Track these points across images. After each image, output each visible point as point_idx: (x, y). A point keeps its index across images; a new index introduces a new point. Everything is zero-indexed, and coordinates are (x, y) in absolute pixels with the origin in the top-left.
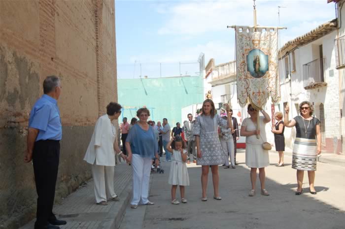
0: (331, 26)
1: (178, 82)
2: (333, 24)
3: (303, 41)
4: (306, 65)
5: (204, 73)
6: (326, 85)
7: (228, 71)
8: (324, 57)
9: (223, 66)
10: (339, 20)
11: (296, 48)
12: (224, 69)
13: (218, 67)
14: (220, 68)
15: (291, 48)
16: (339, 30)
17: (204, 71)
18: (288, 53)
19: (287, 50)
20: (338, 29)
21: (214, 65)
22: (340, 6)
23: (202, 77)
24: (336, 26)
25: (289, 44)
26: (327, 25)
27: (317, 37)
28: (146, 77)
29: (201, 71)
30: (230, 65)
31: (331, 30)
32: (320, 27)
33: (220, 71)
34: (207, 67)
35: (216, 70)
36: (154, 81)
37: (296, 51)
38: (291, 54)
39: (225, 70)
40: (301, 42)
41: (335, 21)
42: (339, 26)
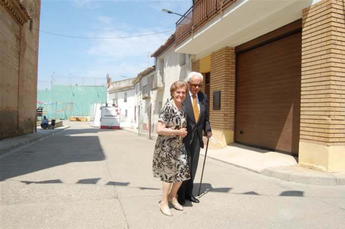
2: (153, 68)
3: (143, 75)
4: (144, 87)
6: (150, 98)
9: (116, 82)
11: (142, 77)
13: (113, 83)
14: (114, 83)
17: (108, 84)
19: (139, 78)
20: (155, 70)
25: (139, 75)
26: (150, 68)
28: (77, 85)
31: (153, 71)
32: (148, 69)
33: (114, 85)
34: (109, 82)
38: (141, 80)
41: (154, 66)
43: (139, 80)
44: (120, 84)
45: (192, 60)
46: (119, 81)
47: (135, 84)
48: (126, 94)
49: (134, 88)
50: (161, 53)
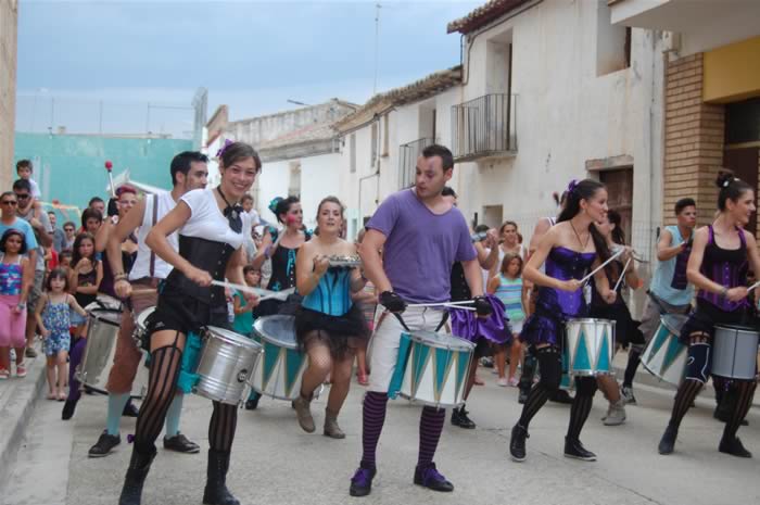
0: (451, 78)
1: (142, 149)
2: (455, 75)
3: (402, 98)
4: (406, 145)
5: (205, 134)
7: (257, 136)
8: (437, 136)
9: (247, 123)
10: (465, 68)
11: (392, 108)
12: (248, 131)
13: (236, 124)
14: (240, 128)
15: (381, 107)
16: (465, 87)
17: (205, 130)
18: (377, 116)
19: (375, 110)
20: (464, 85)
21: (226, 120)
22: (469, 41)
23: (200, 142)
24: (460, 79)
26: (444, 76)
27: (428, 93)
28: (63, 129)
29: (197, 128)
30: (263, 122)
31: (452, 85)
32: (431, 77)
34: (211, 122)
35: (230, 131)
36: (83, 144)
37: (392, 115)
38: (382, 119)
39: (252, 134)
40: (400, 99)
41: (460, 68)
42: (465, 80)
43: (369, 116)
44: (260, 131)
45: (666, 53)
46: (260, 120)
47: (342, 134)
48: (296, 172)
49: (337, 150)
50: (497, 17)
